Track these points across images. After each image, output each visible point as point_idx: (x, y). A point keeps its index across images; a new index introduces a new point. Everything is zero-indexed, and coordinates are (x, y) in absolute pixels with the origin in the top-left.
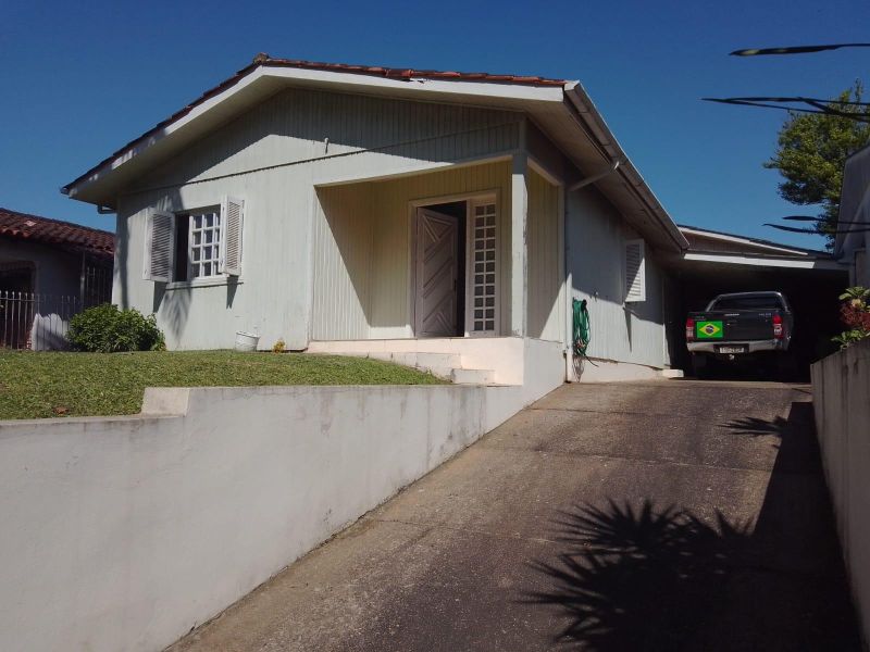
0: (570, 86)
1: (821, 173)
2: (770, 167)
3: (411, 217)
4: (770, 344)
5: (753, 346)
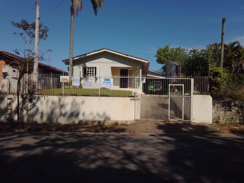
0: (149, 61)
1: (164, 60)
2: (155, 56)
3: (120, 70)
4: (160, 89)
5: (158, 89)
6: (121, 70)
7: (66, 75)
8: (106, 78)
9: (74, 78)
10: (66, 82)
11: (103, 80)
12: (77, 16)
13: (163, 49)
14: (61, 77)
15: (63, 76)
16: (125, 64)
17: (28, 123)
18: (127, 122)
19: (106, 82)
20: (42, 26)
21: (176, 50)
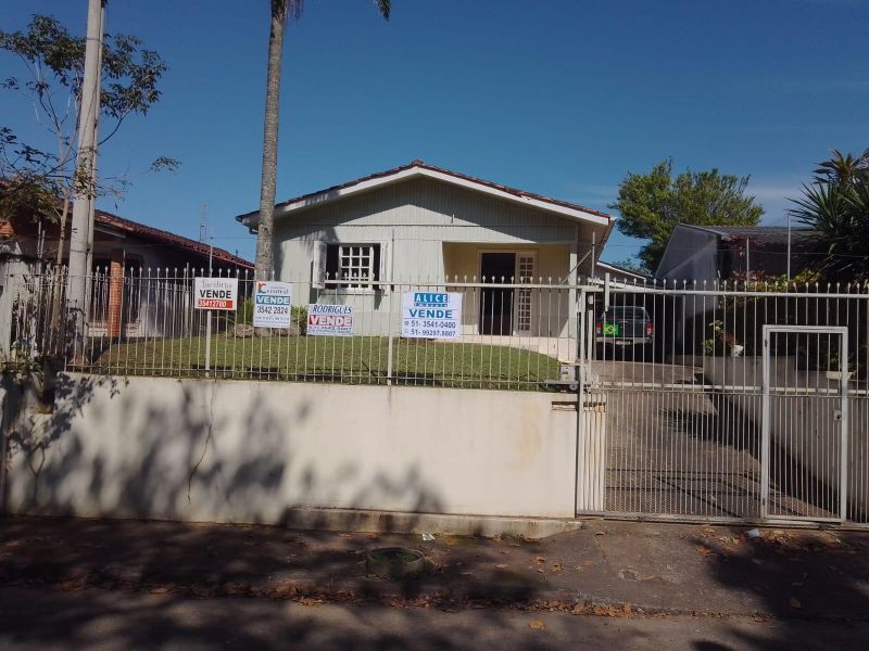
1: (649, 220)
3: (479, 259)
4: (643, 340)
5: (635, 341)
6: (485, 256)
7: (224, 275)
8: (424, 290)
9: (263, 289)
10: (223, 306)
11: (408, 300)
12: (298, 16)
13: (645, 178)
14: (201, 283)
15: (211, 280)
16: (505, 232)
17: (30, 513)
18: (532, 523)
19: (426, 308)
20: (131, 49)
21: (699, 183)
